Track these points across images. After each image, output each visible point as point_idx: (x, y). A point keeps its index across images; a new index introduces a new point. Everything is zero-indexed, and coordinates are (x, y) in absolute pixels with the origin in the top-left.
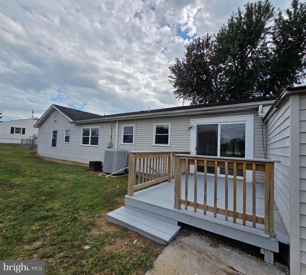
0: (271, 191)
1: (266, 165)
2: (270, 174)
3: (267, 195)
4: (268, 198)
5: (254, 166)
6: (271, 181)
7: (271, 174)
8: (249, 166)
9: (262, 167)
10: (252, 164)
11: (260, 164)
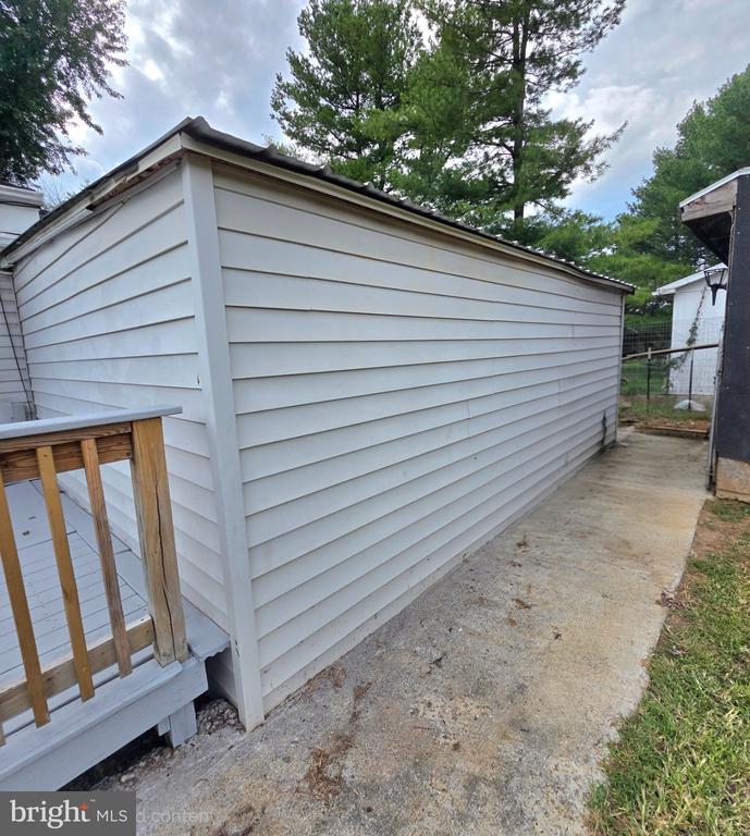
0: (164, 519)
1: (135, 433)
2: (152, 461)
3: (152, 539)
4: (158, 549)
5: (89, 447)
6: (160, 484)
7: (156, 461)
8: (65, 451)
9: (121, 444)
10: (78, 443)
11: (114, 433)
